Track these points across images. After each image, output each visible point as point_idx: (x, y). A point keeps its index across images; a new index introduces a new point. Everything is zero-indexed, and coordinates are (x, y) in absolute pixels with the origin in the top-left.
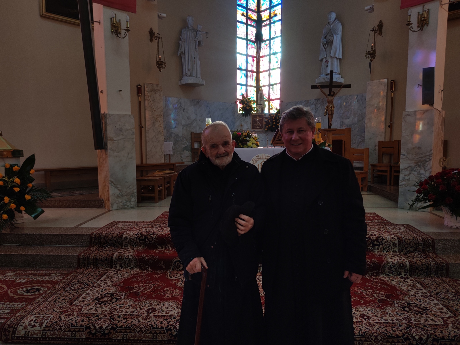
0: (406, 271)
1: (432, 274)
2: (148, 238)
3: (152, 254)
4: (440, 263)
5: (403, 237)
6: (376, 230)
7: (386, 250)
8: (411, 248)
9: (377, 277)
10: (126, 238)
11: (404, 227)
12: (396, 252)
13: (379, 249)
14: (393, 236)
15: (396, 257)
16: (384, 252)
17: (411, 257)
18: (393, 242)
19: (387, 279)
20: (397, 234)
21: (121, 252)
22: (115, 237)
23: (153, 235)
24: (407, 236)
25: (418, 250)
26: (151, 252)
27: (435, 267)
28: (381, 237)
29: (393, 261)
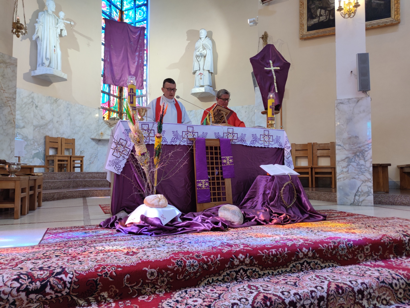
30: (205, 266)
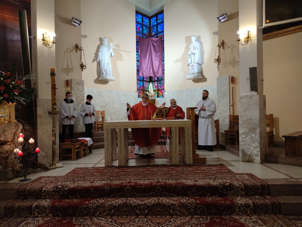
0: (251, 210)
1: (269, 211)
2: (61, 191)
3: (64, 203)
4: (274, 203)
5: (248, 184)
6: (228, 178)
7: (236, 194)
8: (253, 192)
9: (230, 216)
10: (45, 191)
11: (248, 175)
12: (243, 195)
13: (231, 193)
14: (240, 183)
15: (243, 199)
16: (234, 195)
17: (253, 199)
18: (241, 187)
19: (238, 218)
20: (243, 181)
21: (40, 202)
22: (36, 190)
23: (65, 188)
24: (250, 183)
25: (258, 193)
26: (63, 201)
27: (271, 206)
28: (232, 184)
29: (241, 202)
30: (112, 190)
